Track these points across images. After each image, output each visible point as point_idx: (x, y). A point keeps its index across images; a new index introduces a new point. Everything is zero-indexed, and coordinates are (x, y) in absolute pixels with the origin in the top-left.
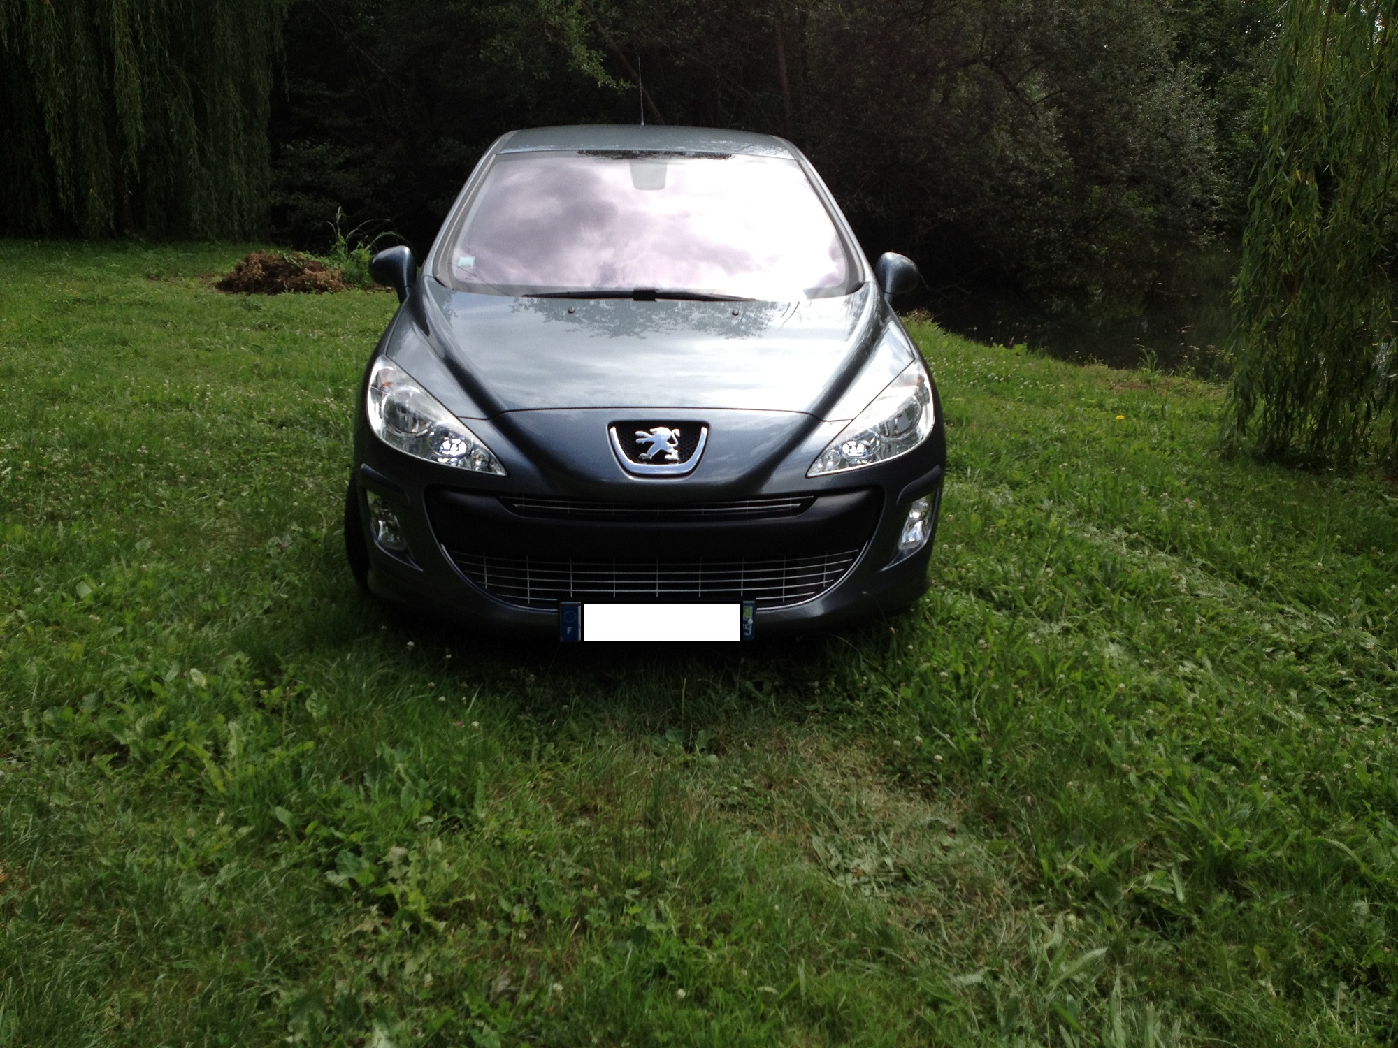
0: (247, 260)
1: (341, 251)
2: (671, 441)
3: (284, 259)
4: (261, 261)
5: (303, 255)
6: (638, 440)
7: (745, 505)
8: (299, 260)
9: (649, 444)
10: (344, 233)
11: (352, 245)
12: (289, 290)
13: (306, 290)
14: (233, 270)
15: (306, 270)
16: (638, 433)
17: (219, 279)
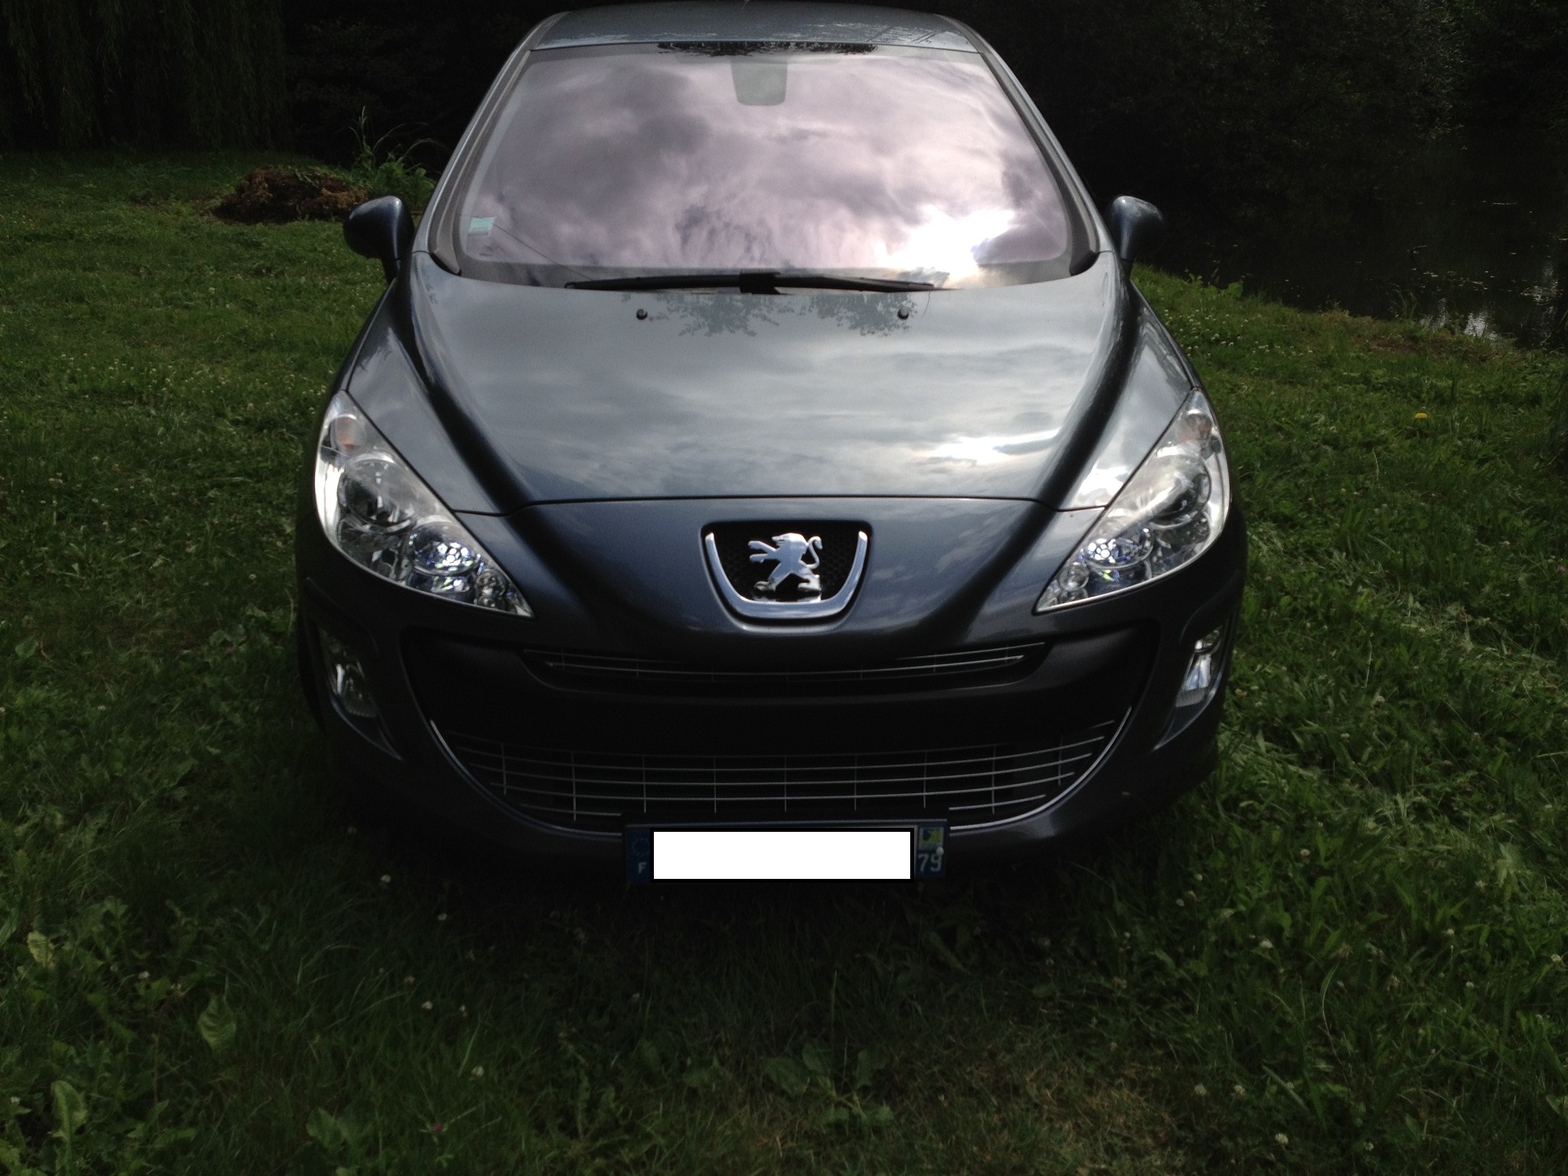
0: (250, 178)
1: (368, 165)
2: (808, 558)
3: (295, 176)
4: (267, 180)
5: (320, 171)
6: (754, 557)
7: (932, 661)
8: (314, 177)
9: (772, 564)
10: (371, 143)
11: (380, 158)
12: (303, 217)
13: (324, 217)
14: (233, 191)
15: (324, 191)
16: (752, 543)
17: (217, 202)
